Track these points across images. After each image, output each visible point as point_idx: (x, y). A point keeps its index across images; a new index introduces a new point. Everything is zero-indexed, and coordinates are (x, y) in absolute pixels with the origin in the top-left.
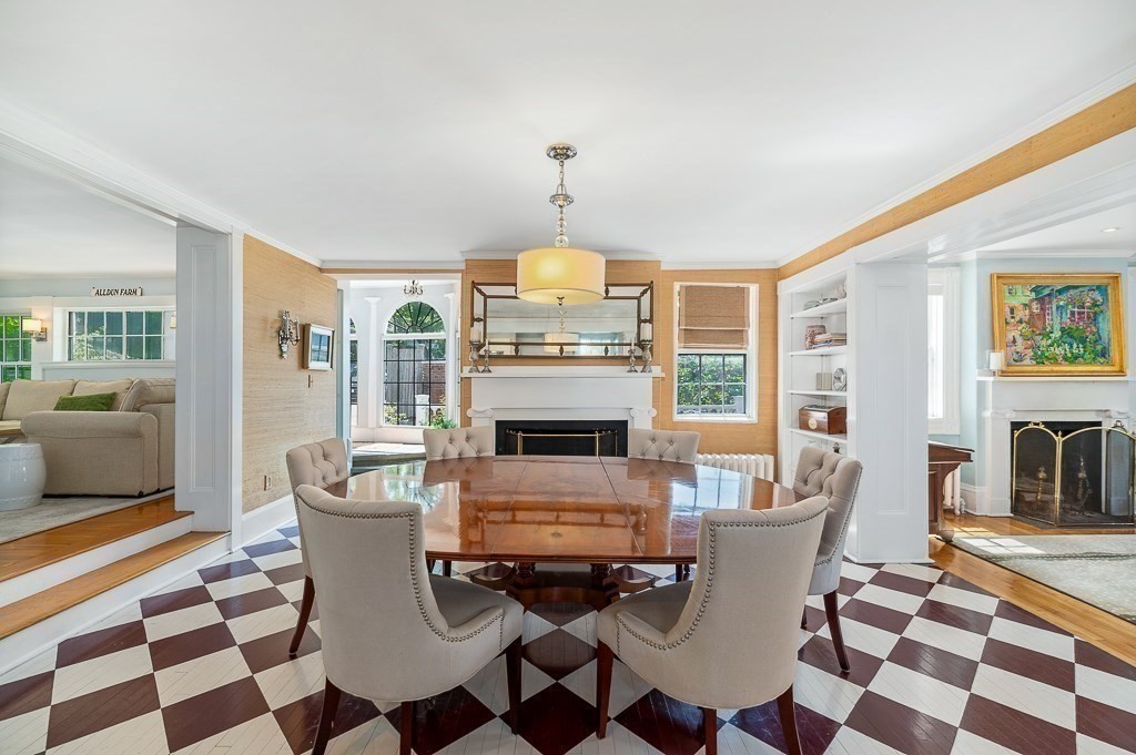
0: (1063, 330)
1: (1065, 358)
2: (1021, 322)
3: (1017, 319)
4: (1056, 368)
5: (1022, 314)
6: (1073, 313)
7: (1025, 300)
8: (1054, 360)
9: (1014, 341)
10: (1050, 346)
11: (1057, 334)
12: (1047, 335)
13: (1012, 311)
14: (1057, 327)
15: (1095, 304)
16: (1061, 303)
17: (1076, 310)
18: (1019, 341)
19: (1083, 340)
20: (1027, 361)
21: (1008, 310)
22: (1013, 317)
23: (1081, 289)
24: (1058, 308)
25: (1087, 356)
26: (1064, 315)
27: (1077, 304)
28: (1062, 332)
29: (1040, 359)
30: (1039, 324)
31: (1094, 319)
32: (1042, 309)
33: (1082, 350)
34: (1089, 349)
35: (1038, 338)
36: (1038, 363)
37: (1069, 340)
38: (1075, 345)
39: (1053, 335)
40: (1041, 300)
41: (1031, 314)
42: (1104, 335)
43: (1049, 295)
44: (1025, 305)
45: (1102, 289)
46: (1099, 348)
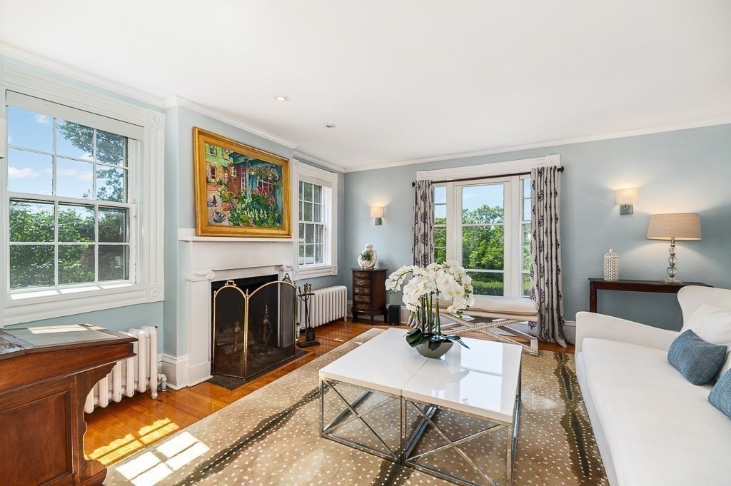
0: (253, 196)
1: (255, 222)
2: (220, 183)
3: (218, 179)
4: (249, 230)
5: (221, 175)
6: (260, 183)
7: (226, 163)
8: (246, 223)
9: (215, 202)
10: (244, 209)
11: (249, 200)
12: (242, 200)
13: (213, 171)
14: (249, 193)
15: (274, 180)
16: (253, 173)
17: (262, 181)
18: (219, 201)
19: (266, 208)
20: (226, 223)
21: (209, 169)
22: (213, 178)
23: (266, 165)
24: (250, 176)
25: (269, 221)
26: (254, 184)
27: (264, 177)
28: (253, 199)
29: (236, 221)
30: (236, 188)
31: (273, 191)
32: (238, 175)
33: (266, 215)
34: (271, 216)
35: (235, 201)
36: (234, 225)
37: (257, 206)
38: (261, 211)
39: (246, 200)
40: (237, 166)
41: (230, 178)
42: (280, 205)
43: (244, 163)
44: (225, 168)
45: (279, 168)
46: (276, 215)
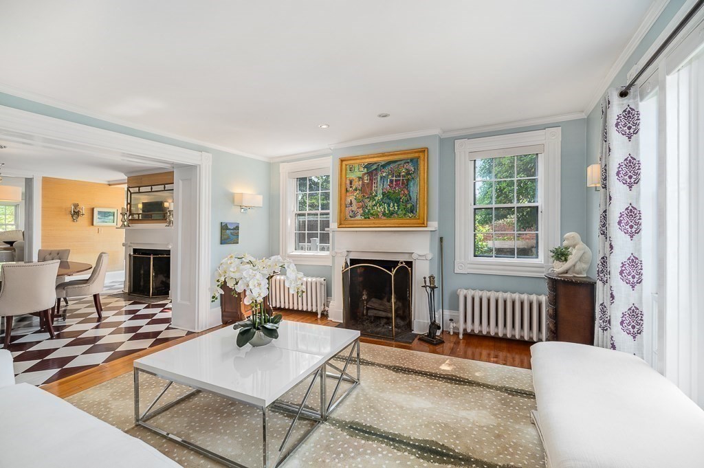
0: (384, 194)
1: (384, 214)
2: (356, 190)
3: (354, 187)
4: (378, 222)
5: (357, 184)
6: (391, 181)
7: (360, 174)
8: (376, 216)
9: (351, 203)
10: (374, 205)
11: (380, 197)
12: (373, 198)
13: (351, 183)
14: (380, 191)
15: (408, 173)
16: (384, 174)
17: (394, 178)
18: (354, 202)
19: (398, 201)
20: (359, 217)
21: (348, 182)
22: (351, 187)
23: (398, 163)
24: (381, 178)
25: (400, 212)
26: (385, 183)
27: (395, 174)
28: (383, 195)
29: (367, 216)
30: (368, 191)
31: (406, 184)
32: (370, 179)
33: (396, 208)
34: (402, 207)
35: (367, 200)
36: (365, 218)
37: (388, 201)
38: (392, 205)
39: (377, 198)
40: (370, 174)
41: (363, 184)
42: (414, 196)
43: (376, 169)
44: (359, 178)
45: (415, 161)
46: (409, 206)
